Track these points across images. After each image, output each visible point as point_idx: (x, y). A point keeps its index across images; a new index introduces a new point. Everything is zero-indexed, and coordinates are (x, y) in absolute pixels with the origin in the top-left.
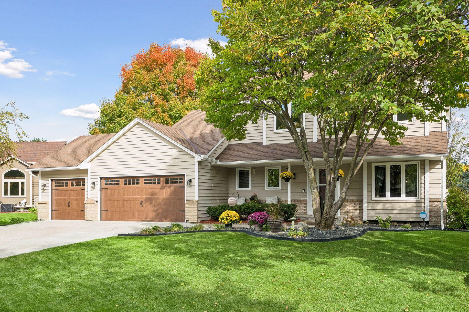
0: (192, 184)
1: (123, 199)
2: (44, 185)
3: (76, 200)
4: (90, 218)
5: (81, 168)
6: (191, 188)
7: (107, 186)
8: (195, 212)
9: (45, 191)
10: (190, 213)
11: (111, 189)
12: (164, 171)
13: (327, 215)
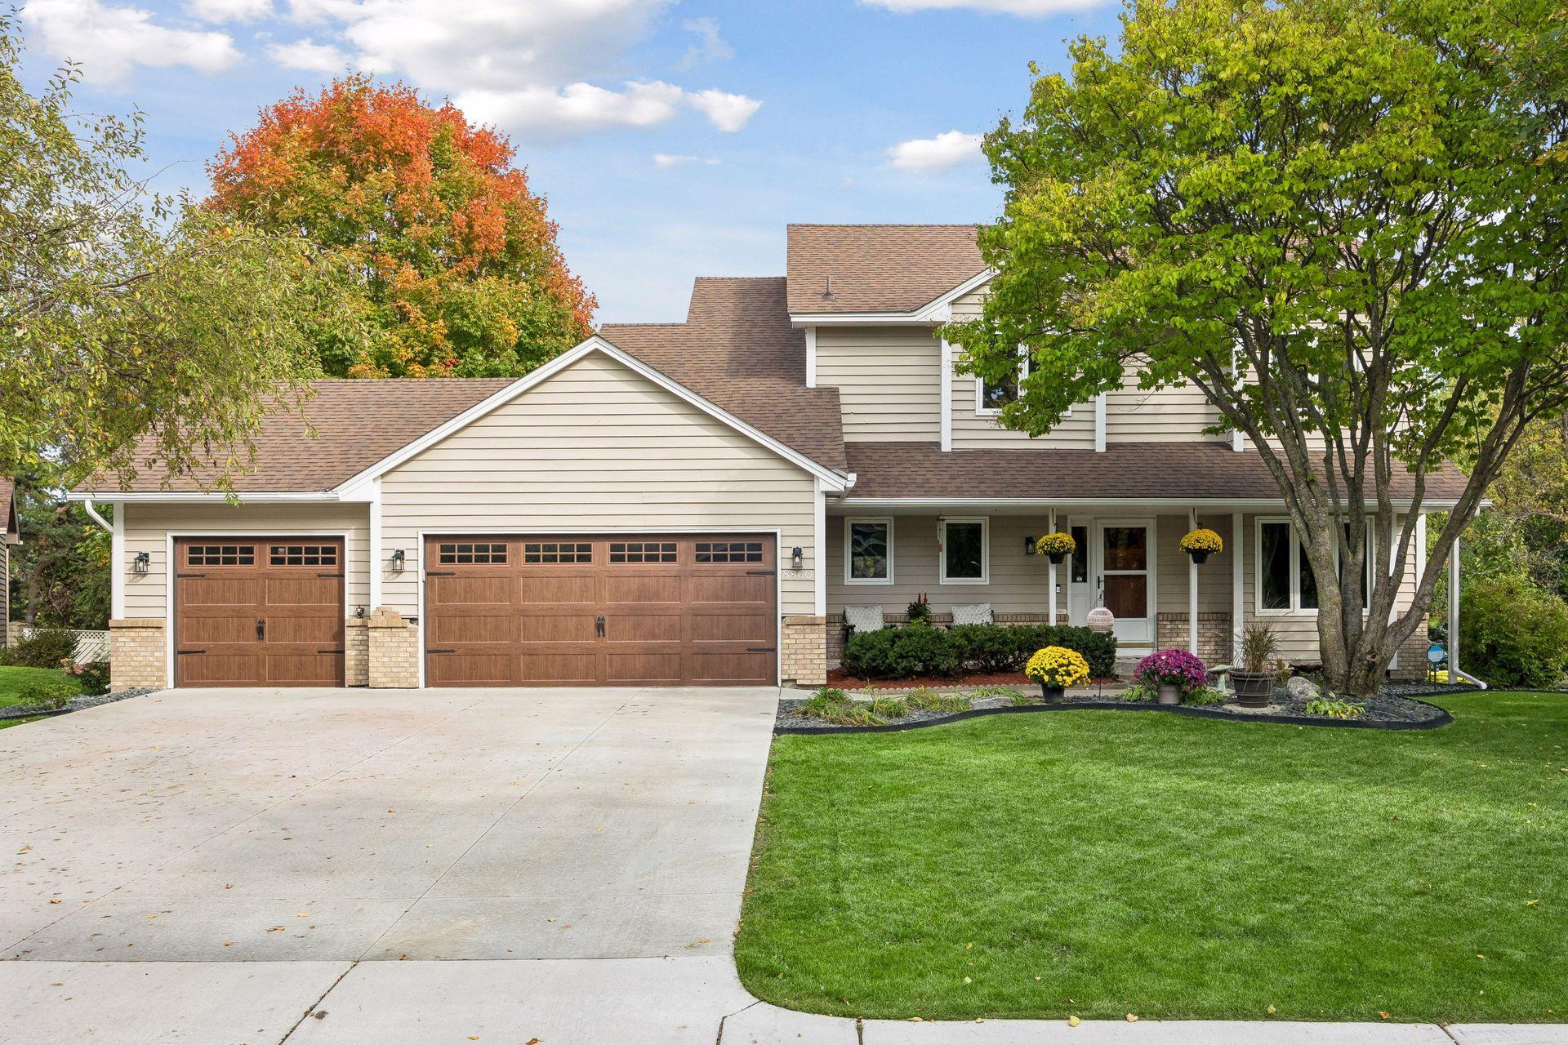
0: (806, 564)
1: (524, 613)
2: (144, 558)
3: (298, 614)
4: (384, 680)
5: (343, 499)
6: (798, 576)
7: (448, 567)
8: (817, 651)
9: (145, 580)
10: (800, 657)
11: (468, 576)
12: (696, 520)
13: (1374, 657)
